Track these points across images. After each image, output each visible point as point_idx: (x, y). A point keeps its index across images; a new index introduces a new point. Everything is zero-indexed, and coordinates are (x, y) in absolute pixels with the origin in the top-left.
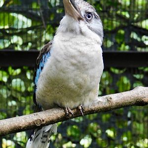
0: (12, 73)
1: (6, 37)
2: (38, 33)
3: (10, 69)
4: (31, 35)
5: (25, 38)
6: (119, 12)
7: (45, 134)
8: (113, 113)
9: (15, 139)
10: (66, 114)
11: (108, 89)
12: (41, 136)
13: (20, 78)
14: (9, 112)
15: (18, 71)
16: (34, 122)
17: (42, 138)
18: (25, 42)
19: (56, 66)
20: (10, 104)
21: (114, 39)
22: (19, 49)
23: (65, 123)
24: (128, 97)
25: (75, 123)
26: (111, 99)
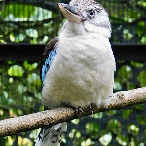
0: (28, 68)
1: (21, 31)
2: (55, 25)
3: (26, 64)
4: (47, 28)
5: (41, 31)
6: (139, 3)
7: (55, 133)
8: (134, 109)
9: (31, 136)
10: (76, 112)
11: (128, 84)
12: (50, 135)
13: (36, 73)
14: (25, 109)
15: (35, 65)
16: (42, 121)
17: (51, 138)
18: (41, 35)
19: (63, 64)
20: (25, 99)
21: (134, 31)
22: (35, 42)
23: (84, 119)
25: (94, 120)
26: (123, 96)
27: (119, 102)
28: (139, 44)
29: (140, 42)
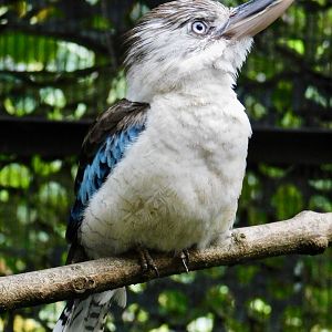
0: (42, 170)
1: (30, 91)
2: (101, 83)
3: (37, 163)
4: (86, 88)
5: (71, 94)
6: (282, 41)
8: (263, 265)
9: (43, 315)
11: (252, 213)
12: (85, 314)
13: (58, 181)
14: (32, 256)
15: (57, 165)
16: (70, 285)
18: (71, 100)
20: (32, 236)
21: (268, 102)
22: (58, 116)
23: (156, 284)
24: (282, 233)
25: (178, 285)
26: (243, 237)
27: (235, 250)
28: (277, 127)
29: (281, 125)
